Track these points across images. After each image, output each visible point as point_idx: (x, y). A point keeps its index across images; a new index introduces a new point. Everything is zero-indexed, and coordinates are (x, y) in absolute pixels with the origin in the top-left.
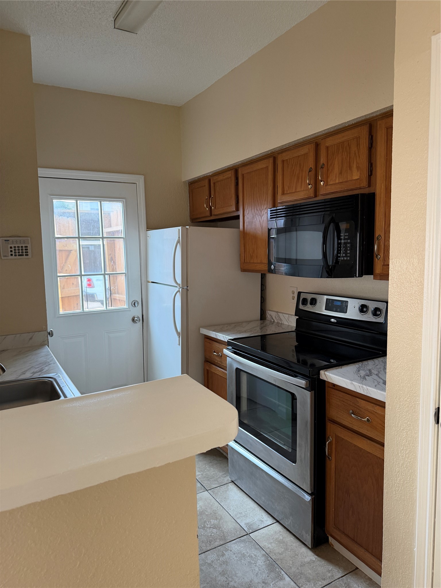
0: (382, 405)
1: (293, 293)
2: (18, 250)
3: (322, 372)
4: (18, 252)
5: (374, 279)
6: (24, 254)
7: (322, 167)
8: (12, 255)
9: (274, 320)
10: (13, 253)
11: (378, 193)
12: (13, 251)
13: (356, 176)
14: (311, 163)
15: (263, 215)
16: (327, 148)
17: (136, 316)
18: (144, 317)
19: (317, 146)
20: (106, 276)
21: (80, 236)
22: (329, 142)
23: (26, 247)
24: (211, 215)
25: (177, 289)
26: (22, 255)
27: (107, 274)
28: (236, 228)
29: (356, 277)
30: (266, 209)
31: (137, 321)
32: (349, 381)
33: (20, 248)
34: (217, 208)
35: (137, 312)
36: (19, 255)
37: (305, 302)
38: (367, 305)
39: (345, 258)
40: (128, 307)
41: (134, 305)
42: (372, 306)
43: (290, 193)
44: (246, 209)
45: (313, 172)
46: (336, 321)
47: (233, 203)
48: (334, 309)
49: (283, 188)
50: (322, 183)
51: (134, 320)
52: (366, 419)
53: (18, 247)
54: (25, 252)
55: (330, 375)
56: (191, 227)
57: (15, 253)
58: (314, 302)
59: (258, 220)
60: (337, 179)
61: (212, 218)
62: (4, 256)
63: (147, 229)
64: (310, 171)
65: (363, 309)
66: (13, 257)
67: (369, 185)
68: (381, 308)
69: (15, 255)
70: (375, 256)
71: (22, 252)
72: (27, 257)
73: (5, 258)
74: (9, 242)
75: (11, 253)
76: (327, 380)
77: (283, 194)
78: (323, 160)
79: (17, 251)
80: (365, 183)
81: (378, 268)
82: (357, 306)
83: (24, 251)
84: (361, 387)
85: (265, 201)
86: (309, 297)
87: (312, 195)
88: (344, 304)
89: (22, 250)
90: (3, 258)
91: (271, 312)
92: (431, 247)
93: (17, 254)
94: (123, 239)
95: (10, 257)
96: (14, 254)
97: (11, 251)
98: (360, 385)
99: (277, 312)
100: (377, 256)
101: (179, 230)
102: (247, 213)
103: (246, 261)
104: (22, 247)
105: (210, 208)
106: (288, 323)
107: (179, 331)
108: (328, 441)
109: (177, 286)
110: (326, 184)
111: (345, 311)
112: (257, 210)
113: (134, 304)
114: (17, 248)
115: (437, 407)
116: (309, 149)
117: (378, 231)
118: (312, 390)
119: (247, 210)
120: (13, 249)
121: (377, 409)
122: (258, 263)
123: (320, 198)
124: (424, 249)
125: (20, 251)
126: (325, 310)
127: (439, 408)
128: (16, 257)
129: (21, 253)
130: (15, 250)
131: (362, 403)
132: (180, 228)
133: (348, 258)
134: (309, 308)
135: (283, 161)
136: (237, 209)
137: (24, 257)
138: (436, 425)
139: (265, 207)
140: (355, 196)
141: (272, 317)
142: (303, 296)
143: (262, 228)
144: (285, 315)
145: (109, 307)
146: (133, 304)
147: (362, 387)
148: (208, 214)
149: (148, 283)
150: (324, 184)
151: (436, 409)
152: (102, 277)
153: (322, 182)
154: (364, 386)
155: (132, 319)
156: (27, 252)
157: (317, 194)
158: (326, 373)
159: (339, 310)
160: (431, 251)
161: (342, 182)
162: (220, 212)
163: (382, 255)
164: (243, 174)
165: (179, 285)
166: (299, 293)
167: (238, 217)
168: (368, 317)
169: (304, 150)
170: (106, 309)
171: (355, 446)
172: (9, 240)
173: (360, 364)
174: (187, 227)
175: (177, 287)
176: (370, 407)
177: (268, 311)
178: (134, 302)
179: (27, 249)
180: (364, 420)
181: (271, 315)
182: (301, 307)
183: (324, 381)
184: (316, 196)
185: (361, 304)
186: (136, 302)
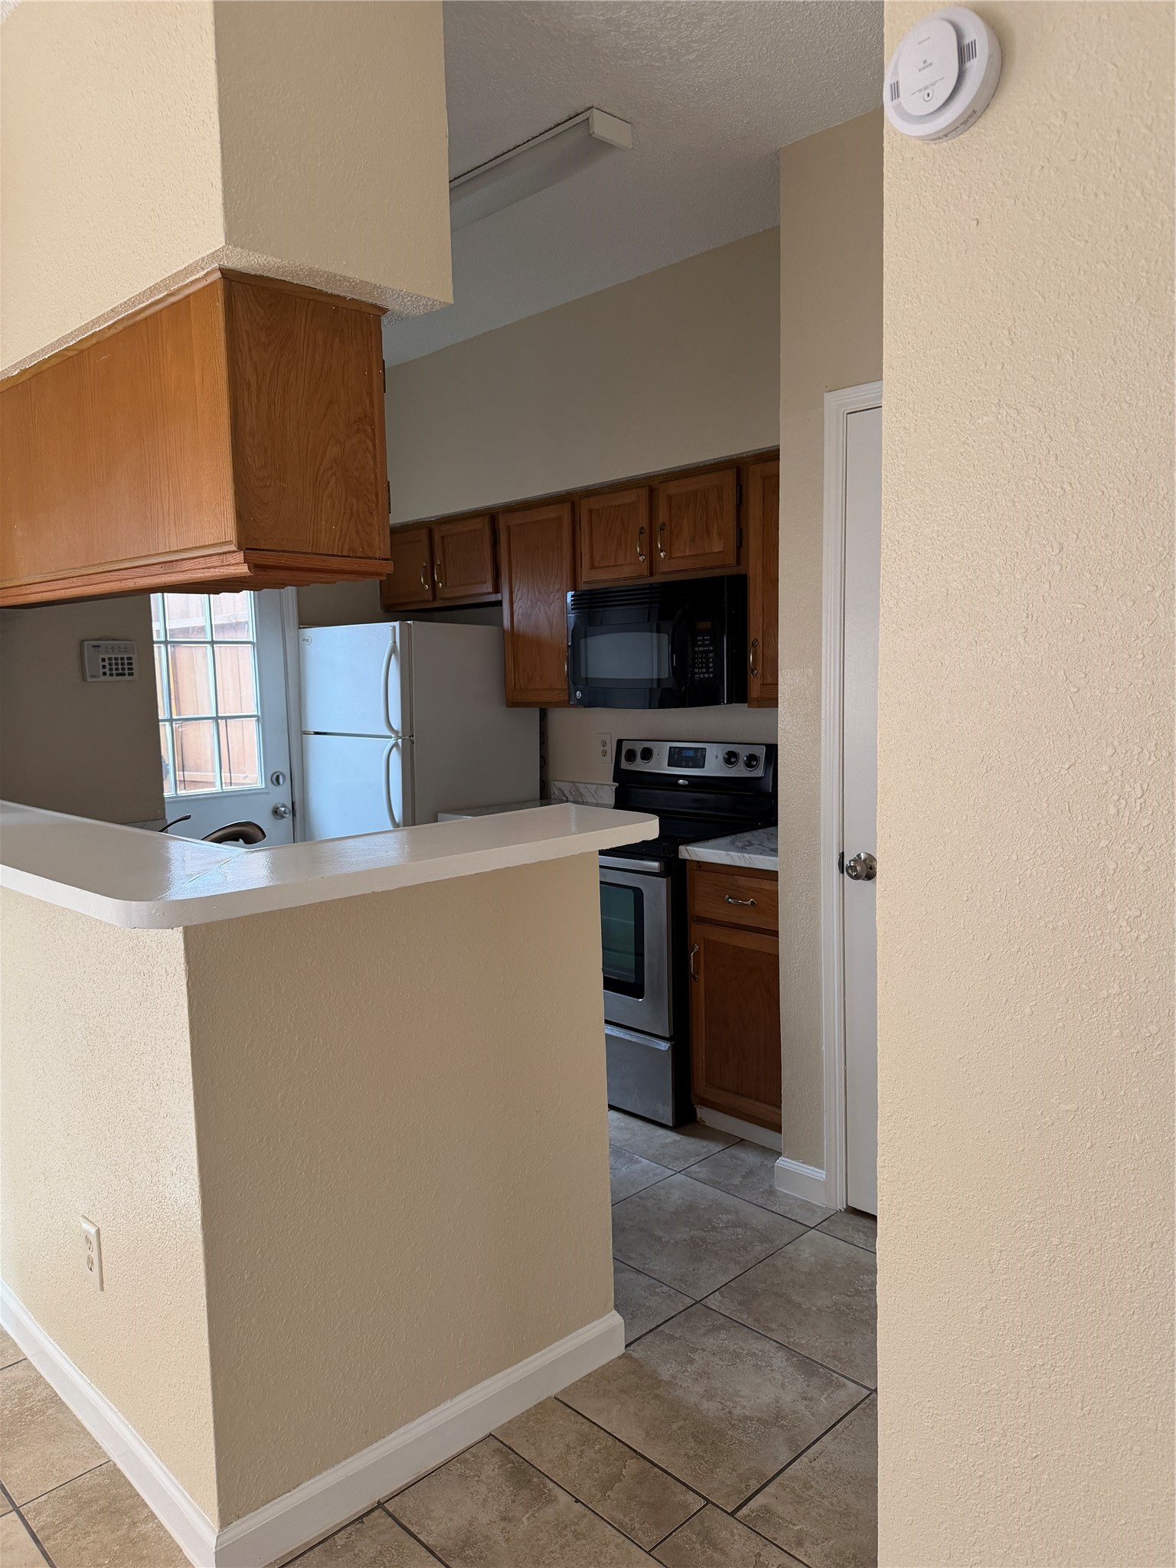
0: (772, 876)
1: (604, 744)
2: (116, 664)
3: (682, 848)
4: (117, 669)
5: (748, 707)
6: (127, 672)
7: (662, 529)
8: (105, 674)
9: (567, 798)
10: (107, 670)
11: (751, 574)
12: (108, 667)
13: (717, 546)
14: (643, 521)
15: (553, 602)
16: (670, 498)
17: (279, 805)
18: (297, 807)
19: (652, 492)
20: (219, 721)
21: (168, 639)
22: (673, 488)
23: (129, 658)
24: (434, 598)
25: (392, 741)
26: (124, 674)
27: (222, 718)
28: (494, 625)
29: (724, 704)
30: (558, 591)
31: (285, 815)
32: (723, 852)
33: (119, 661)
34: (448, 584)
35: (281, 796)
36: (118, 675)
37: (631, 756)
38: (737, 751)
39: (706, 676)
40: (264, 786)
41: (275, 782)
42: (743, 752)
43: (605, 567)
44: (516, 590)
45: (646, 536)
46: (687, 783)
47: (489, 577)
48: (684, 763)
49: (592, 556)
50: (662, 554)
51: (276, 812)
52: (750, 902)
53: (116, 659)
54: (129, 669)
55: (695, 849)
56: (417, 622)
57: (111, 669)
58: (647, 754)
59: (542, 611)
60: (687, 550)
61: (436, 604)
62: (93, 676)
63: (300, 625)
64: (641, 533)
65: (731, 758)
66: (108, 678)
67: (738, 563)
68: (758, 754)
69: (111, 675)
70: (749, 671)
71: (123, 669)
72: (131, 678)
73: (93, 680)
74: (100, 649)
75: (104, 670)
76: (689, 858)
77: (593, 567)
78: (662, 516)
79: (114, 667)
80: (732, 560)
81: (755, 689)
82: (721, 755)
83: (126, 667)
84: (741, 857)
85: (556, 578)
86: (638, 748)
87: (646, 572)
88: (699, 753)
89: (123, 664)
90: (89, 679)
91: (560, 783)
92: (829, 653)
93: (114, 672)
94: (250, 645)
95: (103, 678)
96: (108, 672)
97: (104, 667)
98: (739, 854)
99: (573, 782)
100: (753, 671)
101: (394, 627)
102: (519, 597)
103: (517, 687)
104: (122, 659)
105: (434, 584)
106: (596, 800)
107: (397, 820)
108: (693, 950)
109: (390, 734)
110: (669, 557)
111: (701, 765)
112: (540, 592)
113: (276, 780)
114: (114, 662)
115: (841, 851)
116: (638, 496)
117: (755, 632)
118: (668, 876)
119: (518, 591)
120: (106, 663)
121: (766, 885)
122: (544, 689)
123: (657, 579)
124: (820, 656)
125: (120, 667)
126: (668, 766)
127: (843, 853)
128: (112, 678)
129: (120, 671)
130: (110, 664)
131: (743, 881)
132: (397, 624)
133: (711, 675)
134: (640, 766)
135: (590, 511)
136: (497, 589)
137: (127, 677)
138: (841, 875)
139: (557, 587)
140: (719, 579)
141: (563, 792)
142: (625, 747)
143: (551, 626)
144: (587, 786)
145: (226, 786)
146: (274, 779)
147: (743, 857)
148: (429, 596)
149: (304, 736)
150: (665, 556)
151: (840, 855)
152: (211, 724)
153: (662, 552)
154: (746, 855)
155: (273, 812)
156: (132, 669)
157: (654, 571)
158: (688, 848)
159: (690, 764)
160: (828, 657)
161: (696, 555)
162: (457, 595)
163: (760, 668)
164: (509, 527)
165: (396, 732)
166: (620, 742)
167: (499, 603)
168: (739, 771)
169: (629, 497)
170: (221, 791)
171: (734, 947)
172: (99, 646)
173: (733, 837)
174: (409, 622)
175: (390, 737)
176: (754, 883)
177: (555, 783)
178: (275, 776)
179: (131, 664)
180: (747, 903)
181: (560, 789)
182: (625, 765)
183: (685, 861)
184: (651, 574)
185: (726, 751)
186: (281, 776)
